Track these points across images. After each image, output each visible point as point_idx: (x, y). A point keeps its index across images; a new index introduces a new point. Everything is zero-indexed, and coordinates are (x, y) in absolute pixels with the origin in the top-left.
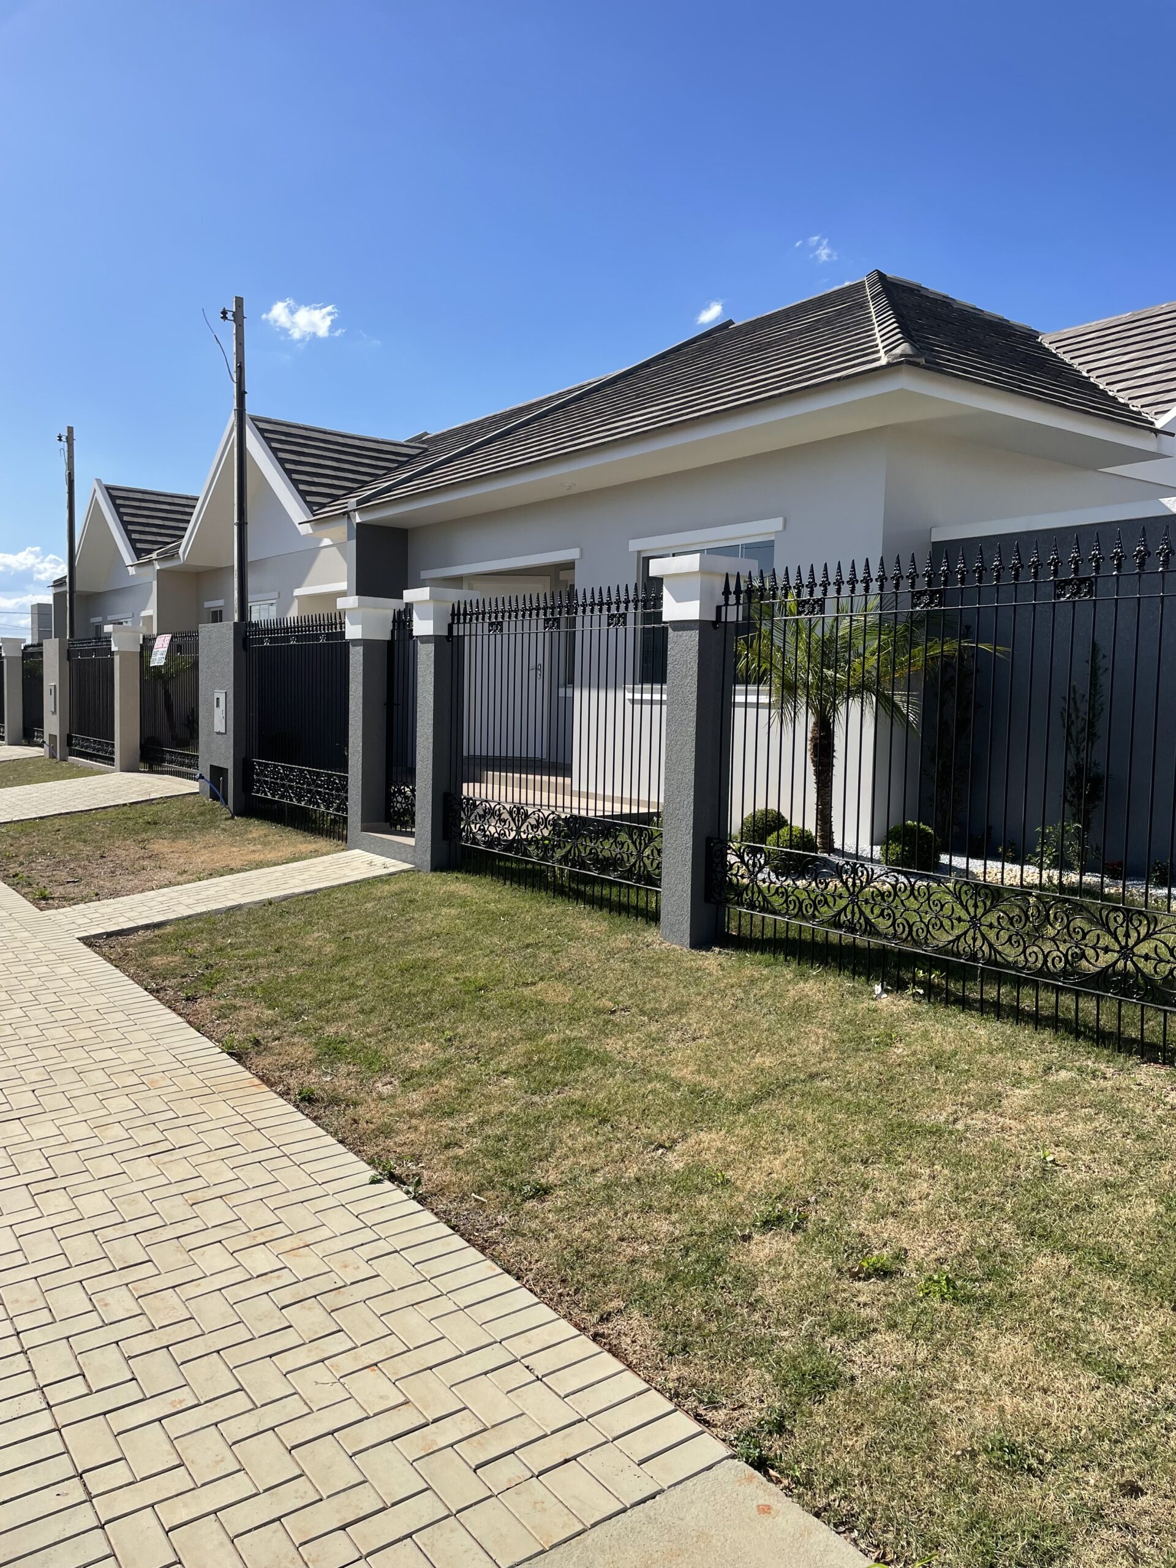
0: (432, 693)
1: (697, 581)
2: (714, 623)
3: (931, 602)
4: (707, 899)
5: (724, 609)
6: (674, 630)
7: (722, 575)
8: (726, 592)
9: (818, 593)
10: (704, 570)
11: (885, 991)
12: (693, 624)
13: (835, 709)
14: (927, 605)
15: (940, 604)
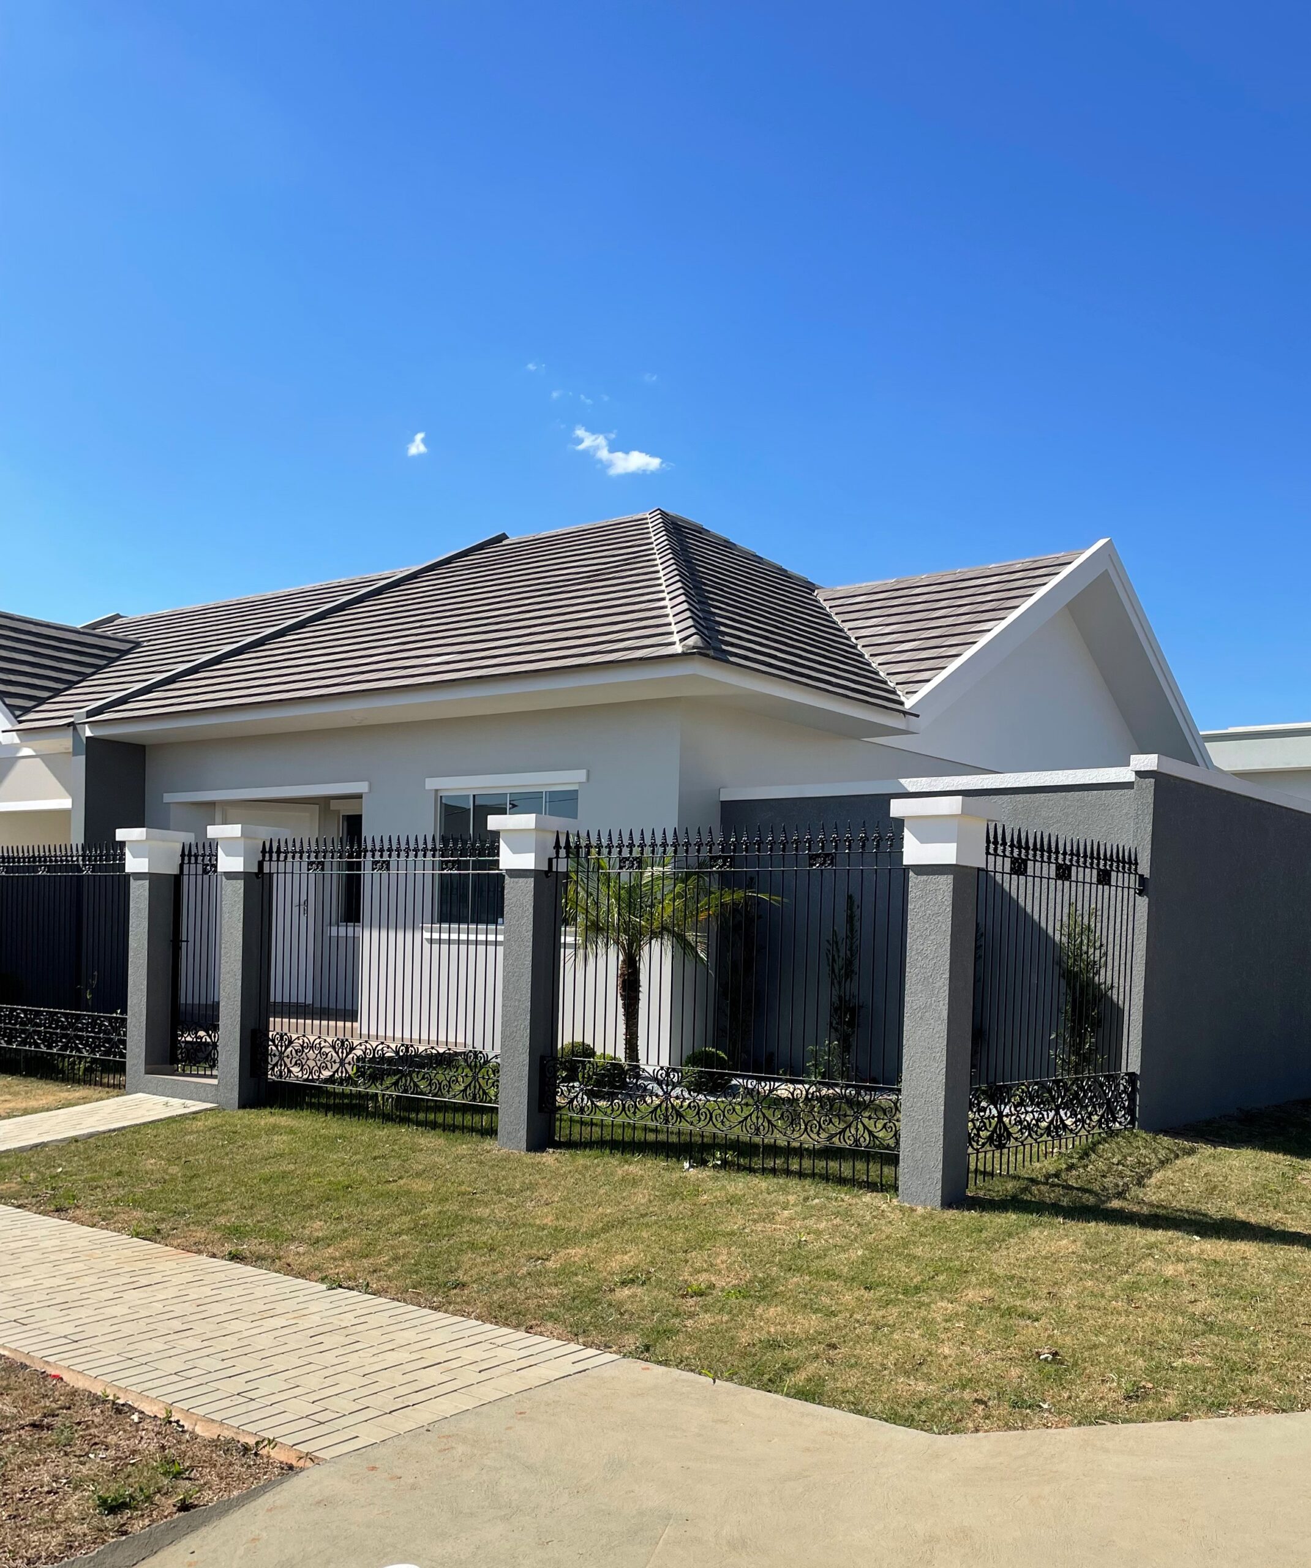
0: (241, 929)
1: (533, 837)
2: (546, 873)
3: (724, 864)
4: (541, 1110)
5: (554, 861)
6: (511, 877)
7: (553, 832)
8: (557, 846)
9: (636, 852)
10: (538, 828)
11: (691, 1166)
12: (528, 873)
13: (640, 947)
14: (721, 867)
15: (730, 866)
